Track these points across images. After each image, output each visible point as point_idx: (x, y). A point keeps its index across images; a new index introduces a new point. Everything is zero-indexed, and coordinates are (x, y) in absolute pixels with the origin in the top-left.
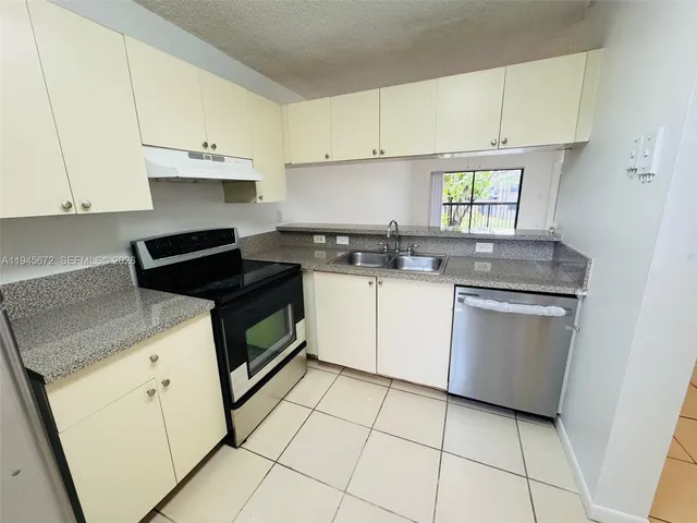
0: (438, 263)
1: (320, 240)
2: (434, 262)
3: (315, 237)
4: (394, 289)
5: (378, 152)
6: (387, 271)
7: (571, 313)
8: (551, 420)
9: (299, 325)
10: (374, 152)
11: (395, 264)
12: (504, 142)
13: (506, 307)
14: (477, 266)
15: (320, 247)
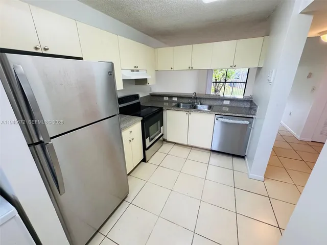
0: (210, 108)
1: (166, 98)
2: (208, 107)
3: (164, 98)
4: (194, 116)
5: (191, 67)
6: (192, 110)
7: (251, 123)
8: (243, 157)
9: (162, 128)
10: (189, 68)
11: (195, 108)
12: (235, 66)
13: (231, 121)
14: (224, 109)
15: (166, 101)
